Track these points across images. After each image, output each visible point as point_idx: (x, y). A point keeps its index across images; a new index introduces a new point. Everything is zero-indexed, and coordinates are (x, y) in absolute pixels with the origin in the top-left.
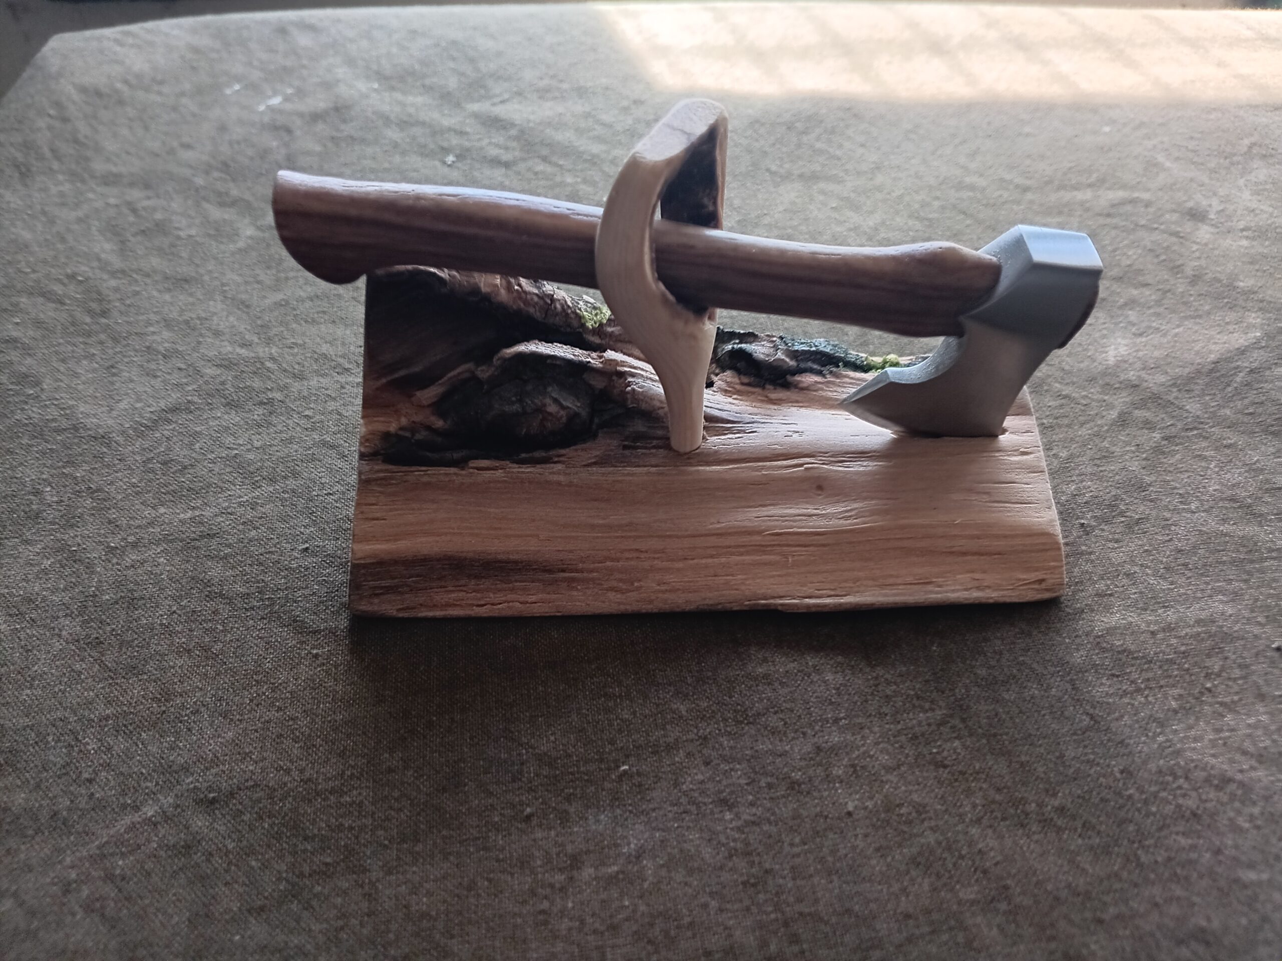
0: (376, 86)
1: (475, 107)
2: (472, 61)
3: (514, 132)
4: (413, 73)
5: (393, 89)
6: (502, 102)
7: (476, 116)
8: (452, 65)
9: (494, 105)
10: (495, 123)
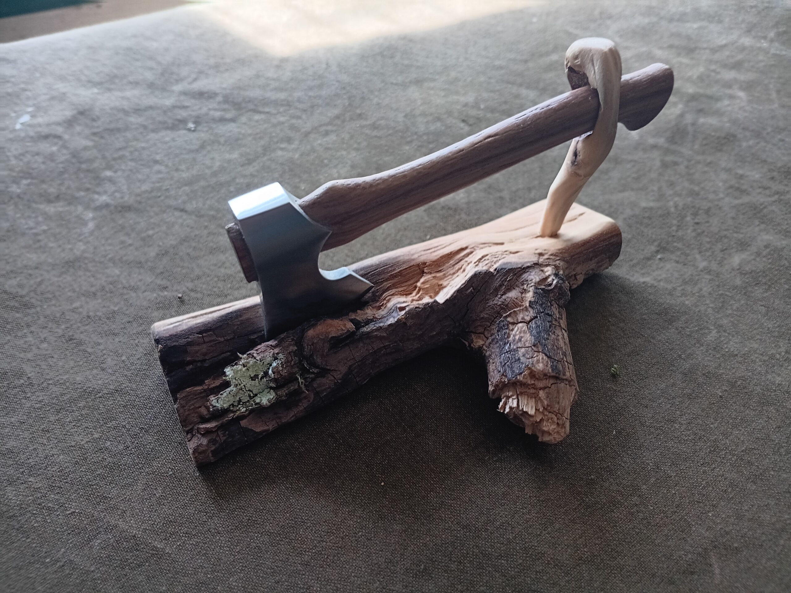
0: (96, 90)
1: (178, 88)
2: (151, 58)
3: (220, 98)
4: (116, 76)
5: (109, 90)
6: (195, 80)
7: (185, 93)
8: (138, 64)
9: (190, 83)
10: (201, 95)
